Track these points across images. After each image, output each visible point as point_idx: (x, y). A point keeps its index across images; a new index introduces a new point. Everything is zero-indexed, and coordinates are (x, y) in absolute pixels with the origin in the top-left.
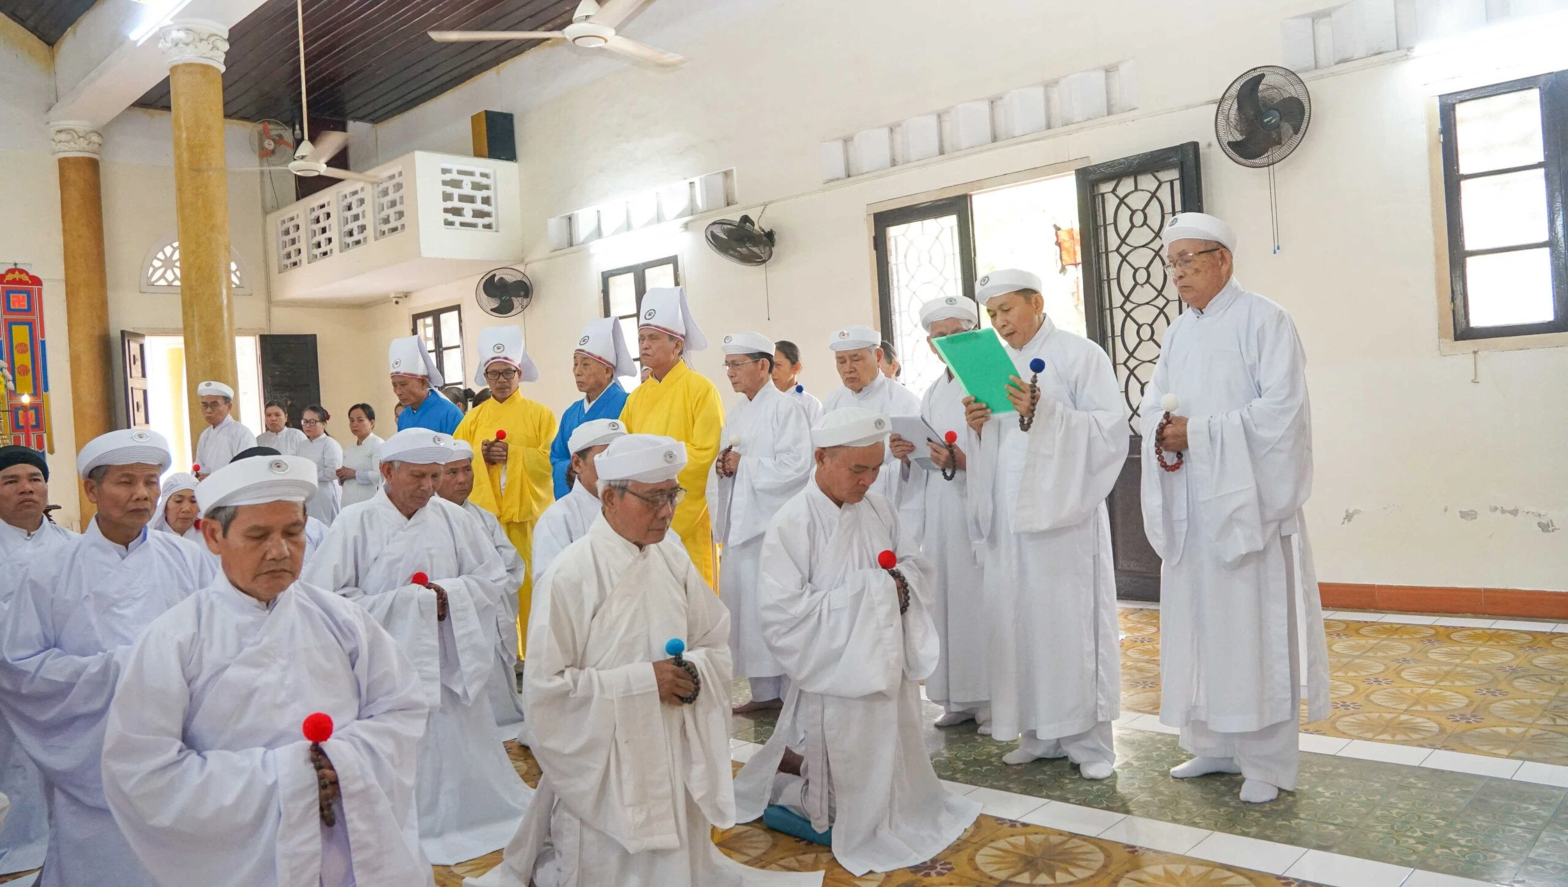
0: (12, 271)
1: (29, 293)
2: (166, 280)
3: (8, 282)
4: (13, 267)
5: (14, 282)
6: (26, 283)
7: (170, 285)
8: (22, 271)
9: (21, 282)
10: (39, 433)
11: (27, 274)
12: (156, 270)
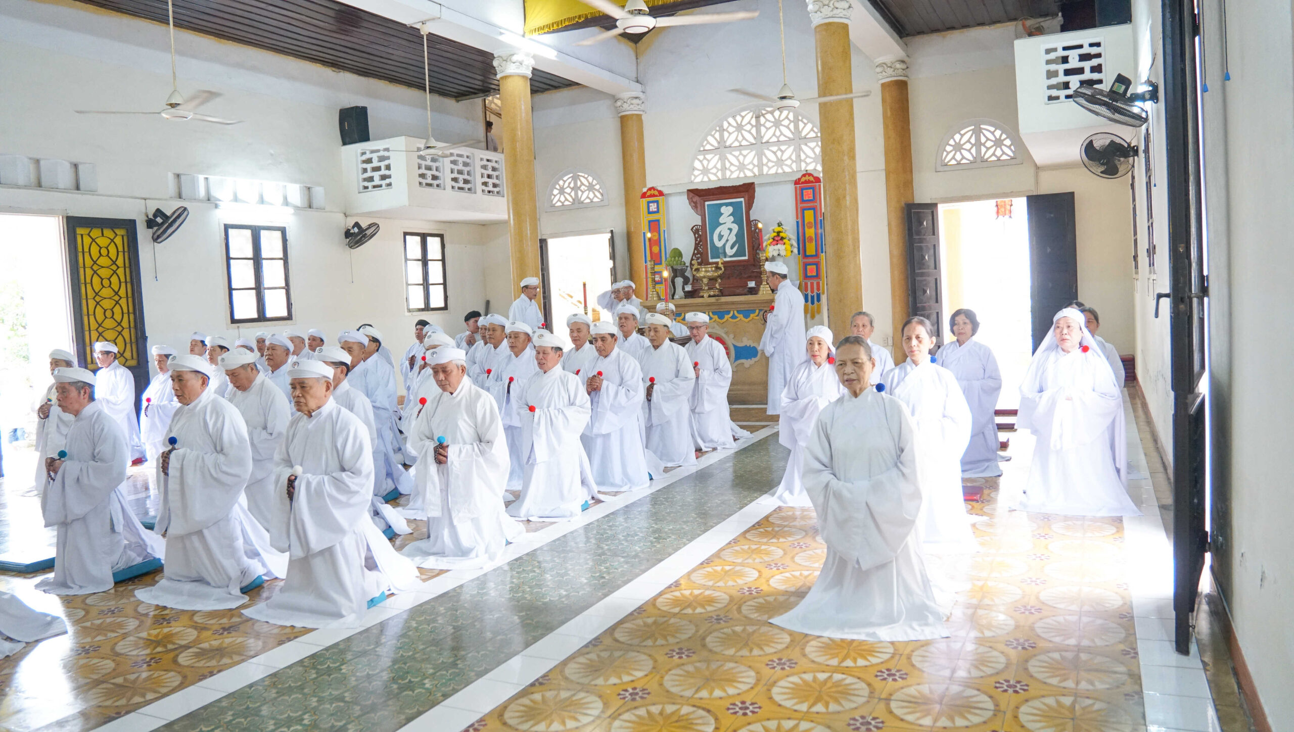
0: (804, 175)
1: (813, 188)
2: (956, 160)
3: (803, 183)
4: (805, 172)
5: (806, 182)
6: (812, 182)
7: (959, 164)
8: (810, 175)
9: (809, 182)
10: (818, 280)
11: (813, 176)
12: (948, 153)
